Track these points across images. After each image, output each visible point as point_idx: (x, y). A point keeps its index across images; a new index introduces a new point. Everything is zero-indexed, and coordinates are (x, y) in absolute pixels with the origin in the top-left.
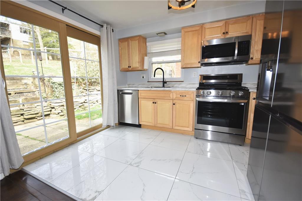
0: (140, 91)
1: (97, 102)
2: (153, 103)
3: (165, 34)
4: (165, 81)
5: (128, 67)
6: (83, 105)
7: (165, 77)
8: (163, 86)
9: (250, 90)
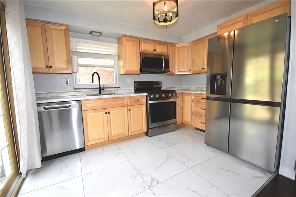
2: (106, 113)
3: (101, 34)
5: (47, 67)
7: (101, 83)
8: (100, 93)
9: (177, 92)
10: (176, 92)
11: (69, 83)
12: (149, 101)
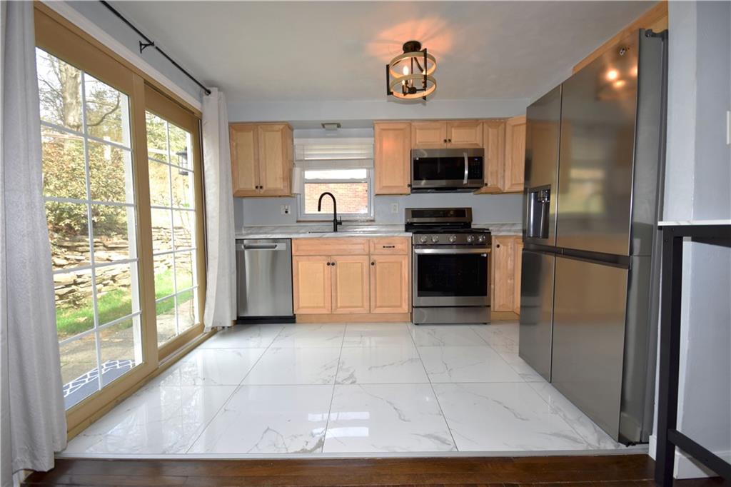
0: (295, 241)
1: (114, 281)
2: (328, 264)
3: (339, 126)
4: (338, 219)
5: (257, 187)
6: (70, 292)
7: (337, 212)
8: (335, 230)
9: (492, 234)
10: (490, 233)
11: (289, 212)
12: (415, 248)
